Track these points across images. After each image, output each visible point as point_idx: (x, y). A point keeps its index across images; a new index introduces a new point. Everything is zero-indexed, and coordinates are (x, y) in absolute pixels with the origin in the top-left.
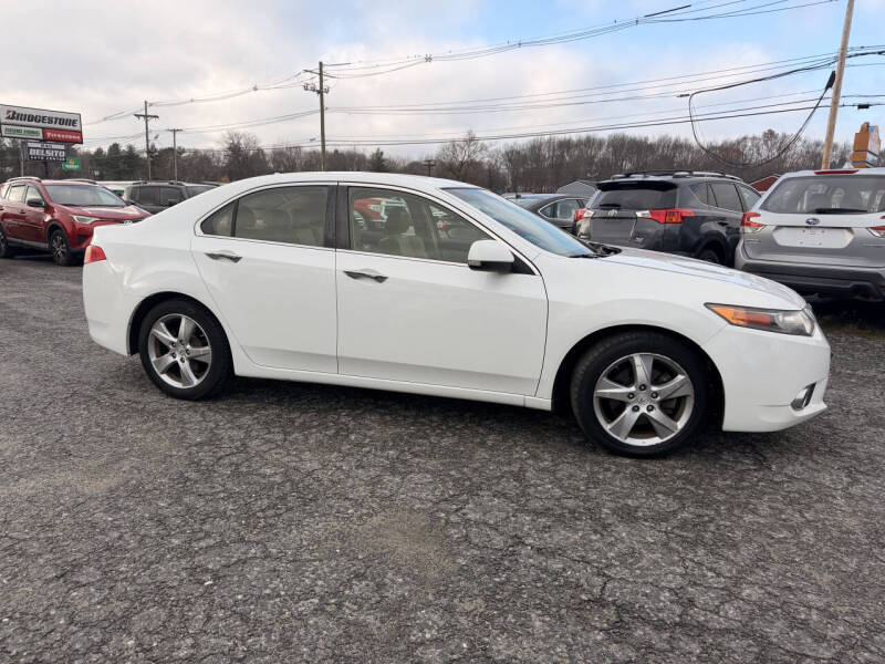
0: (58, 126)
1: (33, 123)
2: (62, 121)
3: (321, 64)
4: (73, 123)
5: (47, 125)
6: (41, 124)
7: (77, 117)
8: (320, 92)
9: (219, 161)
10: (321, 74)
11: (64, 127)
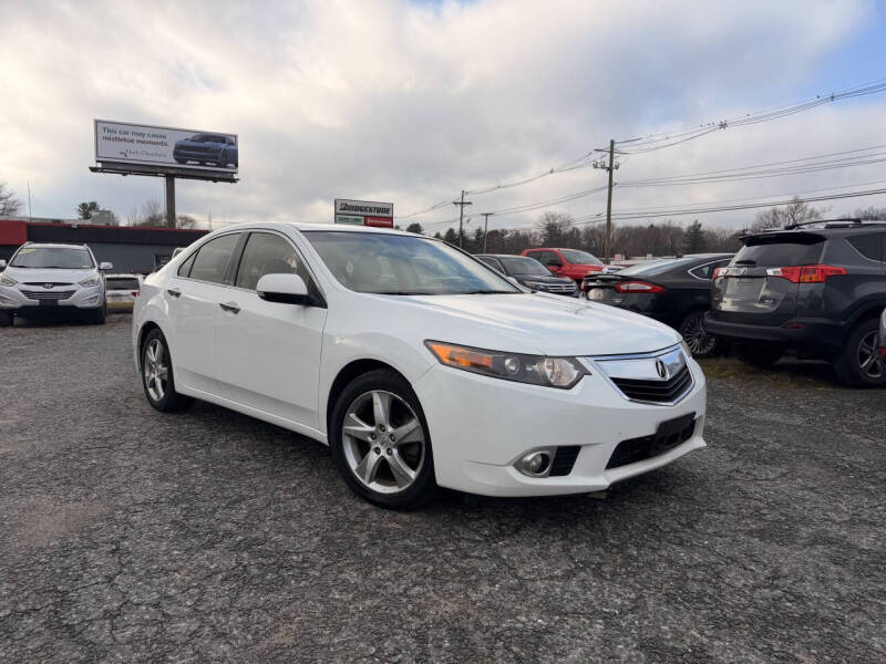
0: (376, 214)
1: (359, 213)
2: (379, 210)
3: (612, 142)
4: (387, 211)
5: (368, 214)
6: (364, 213)
7: (390, 207)
8: (610, 170)
9: (535, 240)
10: (612, 152)
11: (380, 215)
